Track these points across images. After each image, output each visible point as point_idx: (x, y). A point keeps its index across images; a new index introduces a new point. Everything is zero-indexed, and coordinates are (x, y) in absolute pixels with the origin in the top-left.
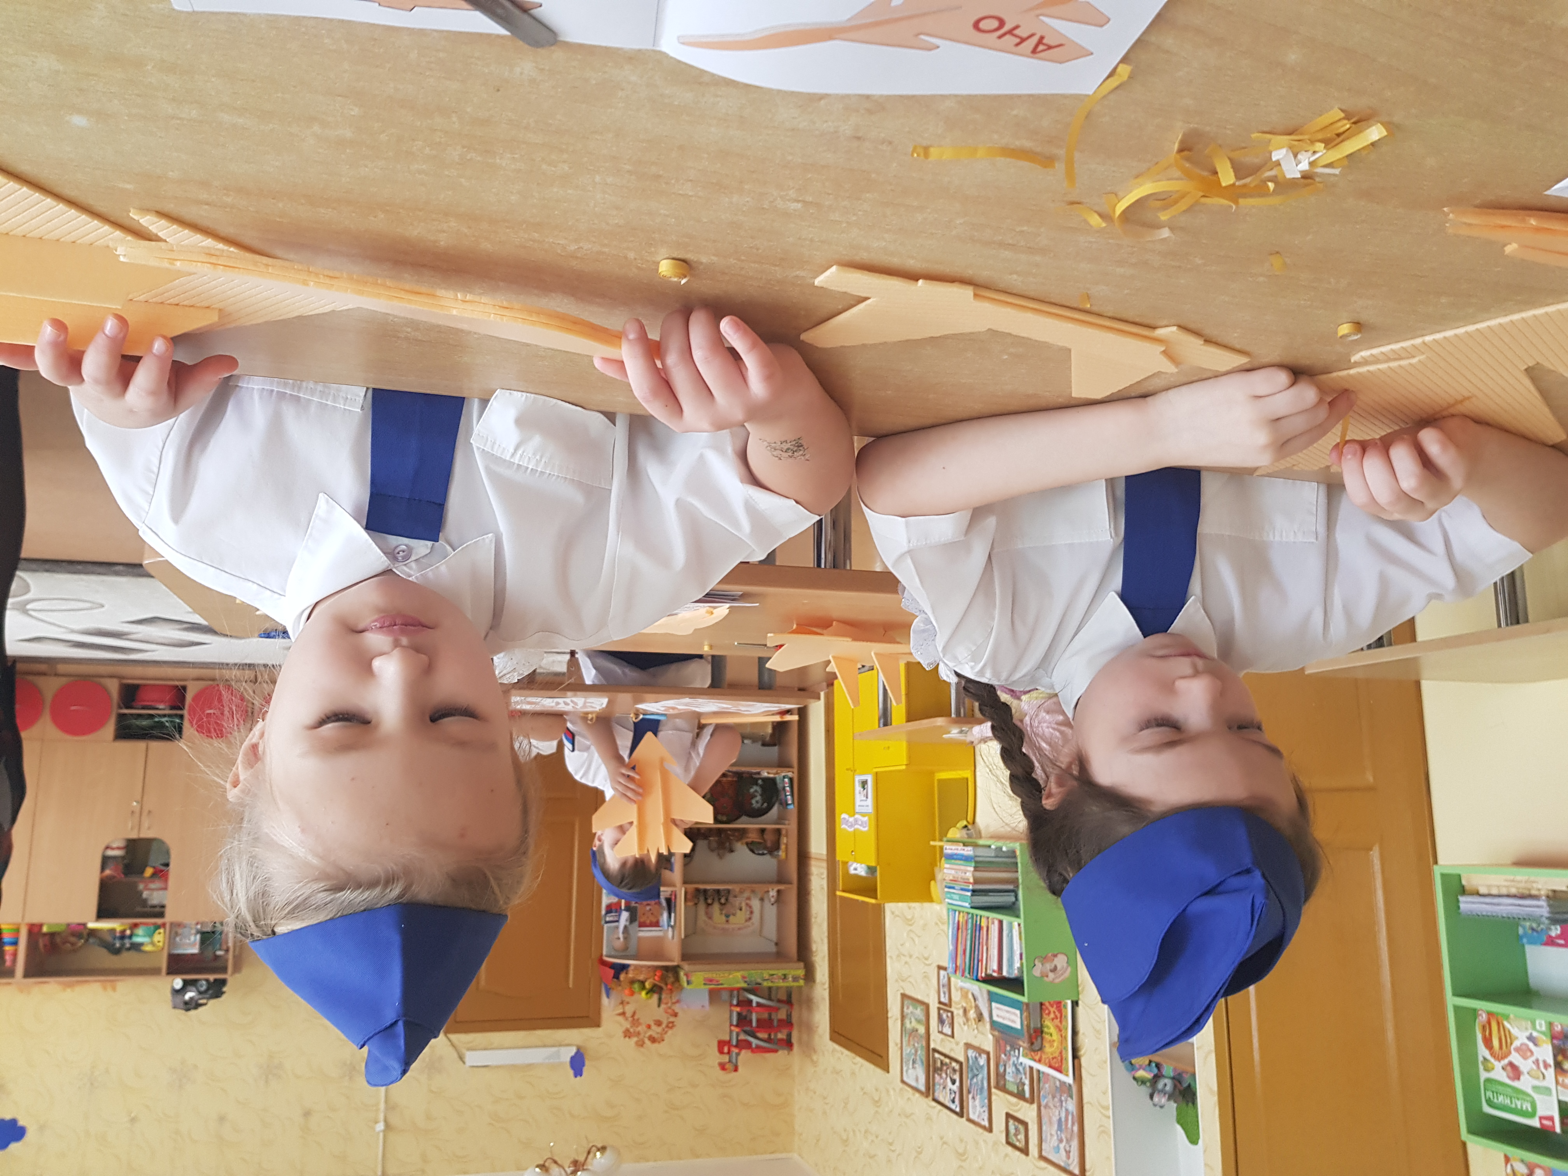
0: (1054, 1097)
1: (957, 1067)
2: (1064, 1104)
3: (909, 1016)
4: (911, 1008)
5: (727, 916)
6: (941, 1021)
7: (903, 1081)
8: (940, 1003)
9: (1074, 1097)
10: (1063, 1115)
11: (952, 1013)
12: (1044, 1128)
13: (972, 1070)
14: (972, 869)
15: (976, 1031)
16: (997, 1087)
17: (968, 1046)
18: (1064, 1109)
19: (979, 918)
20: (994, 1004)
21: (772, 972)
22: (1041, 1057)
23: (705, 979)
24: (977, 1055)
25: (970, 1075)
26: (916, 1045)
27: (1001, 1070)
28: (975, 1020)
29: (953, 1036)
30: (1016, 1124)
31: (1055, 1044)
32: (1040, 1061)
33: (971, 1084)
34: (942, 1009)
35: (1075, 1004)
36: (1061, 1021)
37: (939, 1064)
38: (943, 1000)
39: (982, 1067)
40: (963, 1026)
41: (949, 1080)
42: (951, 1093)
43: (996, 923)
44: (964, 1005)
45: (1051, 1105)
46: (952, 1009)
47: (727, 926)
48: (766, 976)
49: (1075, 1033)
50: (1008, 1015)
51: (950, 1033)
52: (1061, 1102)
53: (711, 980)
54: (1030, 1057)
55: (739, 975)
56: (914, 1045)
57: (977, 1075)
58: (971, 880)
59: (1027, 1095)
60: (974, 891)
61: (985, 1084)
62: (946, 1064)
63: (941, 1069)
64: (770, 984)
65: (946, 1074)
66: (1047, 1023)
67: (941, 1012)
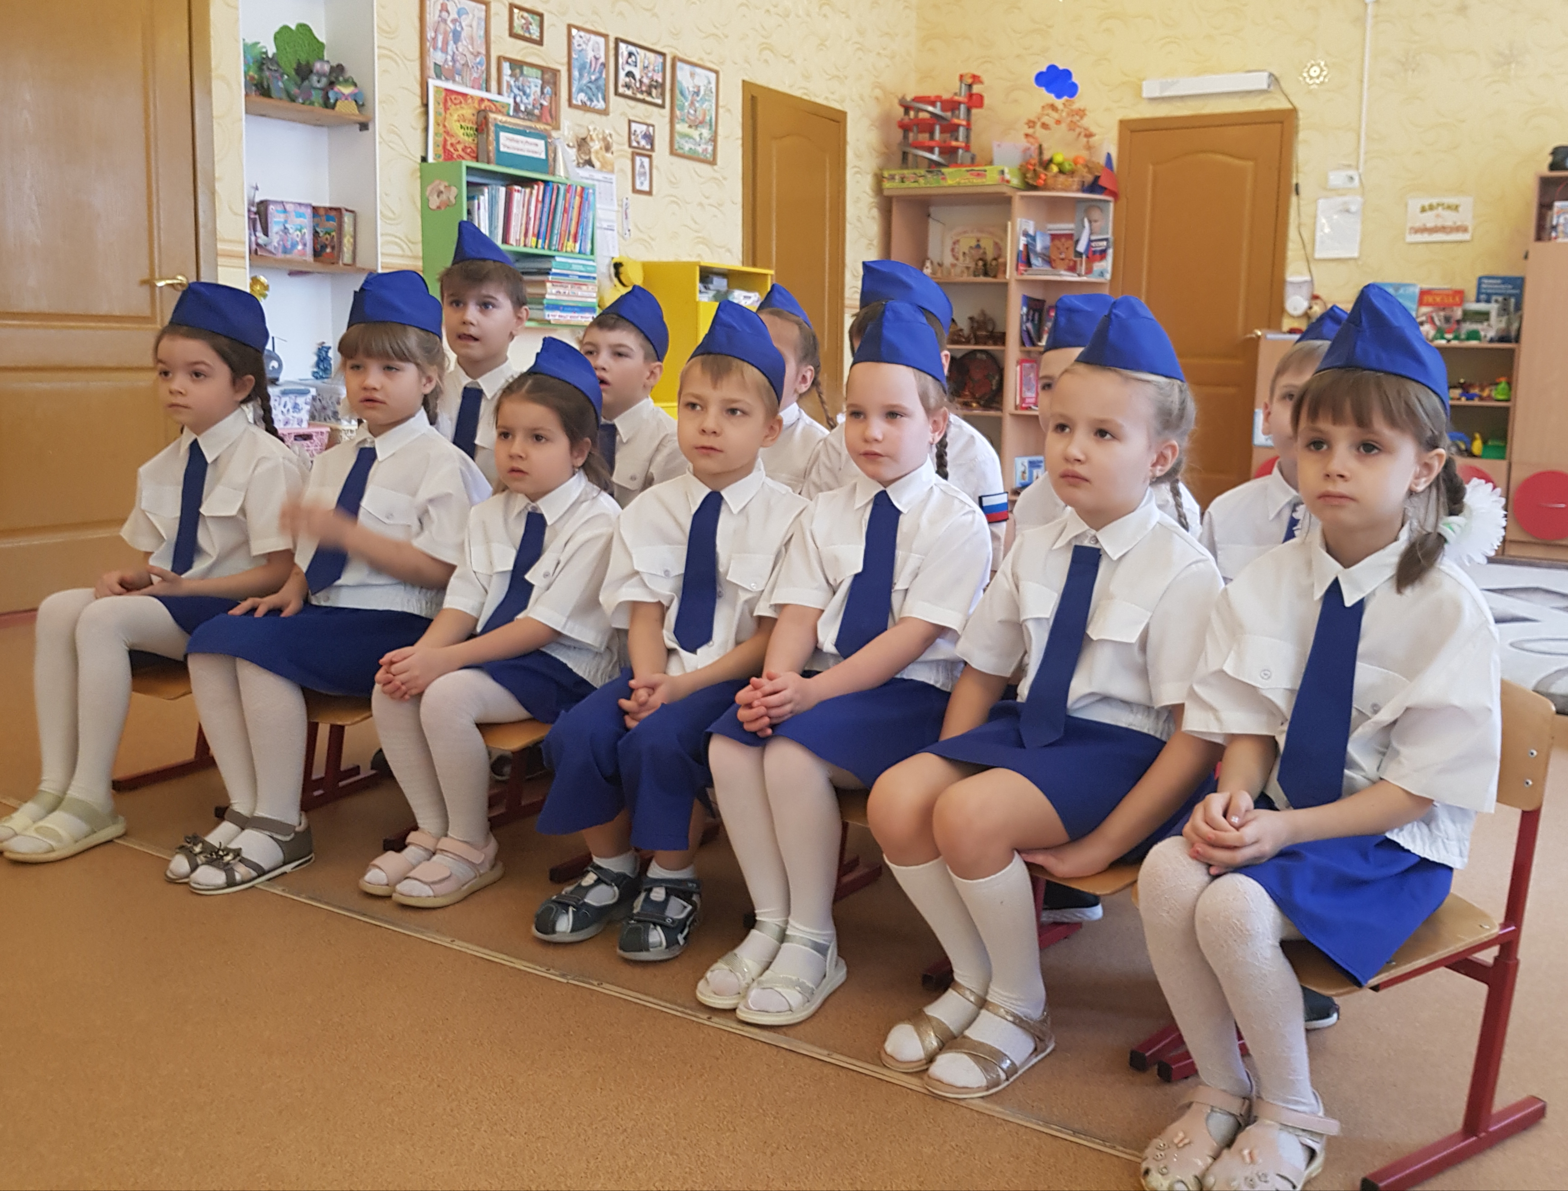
0: (466, 65)
1: (621, 90)
2: (449, 58)
3: (703, 141)
4: (700, 149)
5: (978, 246)
6: (649, 138)
7: (717, 72)
8: (650, 157)
9: (432, 66)
10: (451, 46)
11: (630, 146)
12: (482, 33)
13: (598, 88)
14: (547, 296)
15: (591, 128)
16: (555, 73)
17: (605, 112)
18: (450, 52)
19: (540, 246)
20: (543, 156)
21: (915, 185)
22: (479, 104)
23: (985, 176)
24: (588, 103)
25: (601, 82)
26: (692, 112)
27: (548, 89)
28: (592, 139)
29: (630, 121)
30: (527, 35)
31: (455, 117)
32: (482, 100)
33: (601, 73)
34: (648, 150)
35: (424, 159)
36: (445, 141)
37: (654, 92)
38: (646, 161)
39: (581, 90)
40: (612, 132)
41: (638, 77)
42: (636, 62)
43: (512, 240)
44: (609, 155)
45: (469, 56)
46: (630, 150)
47: (979, 235)
48: (922, 181)
49: (426, 129)
50: (520, 146)
51: (634, 126)
52: (454, 60)
53: (978, 175)
54: (497, 104)
55: (950, 182)
56: (695, 111)
57: (590, 82)
58: (549, 285)
59: (506, 66)
60: (548, 274)
61: (576, 73)
62: (642, 92)
63: (650, 86)
64: (917, 171)
65: (641, 82)
66: (468, 141)
67: (649, 147)
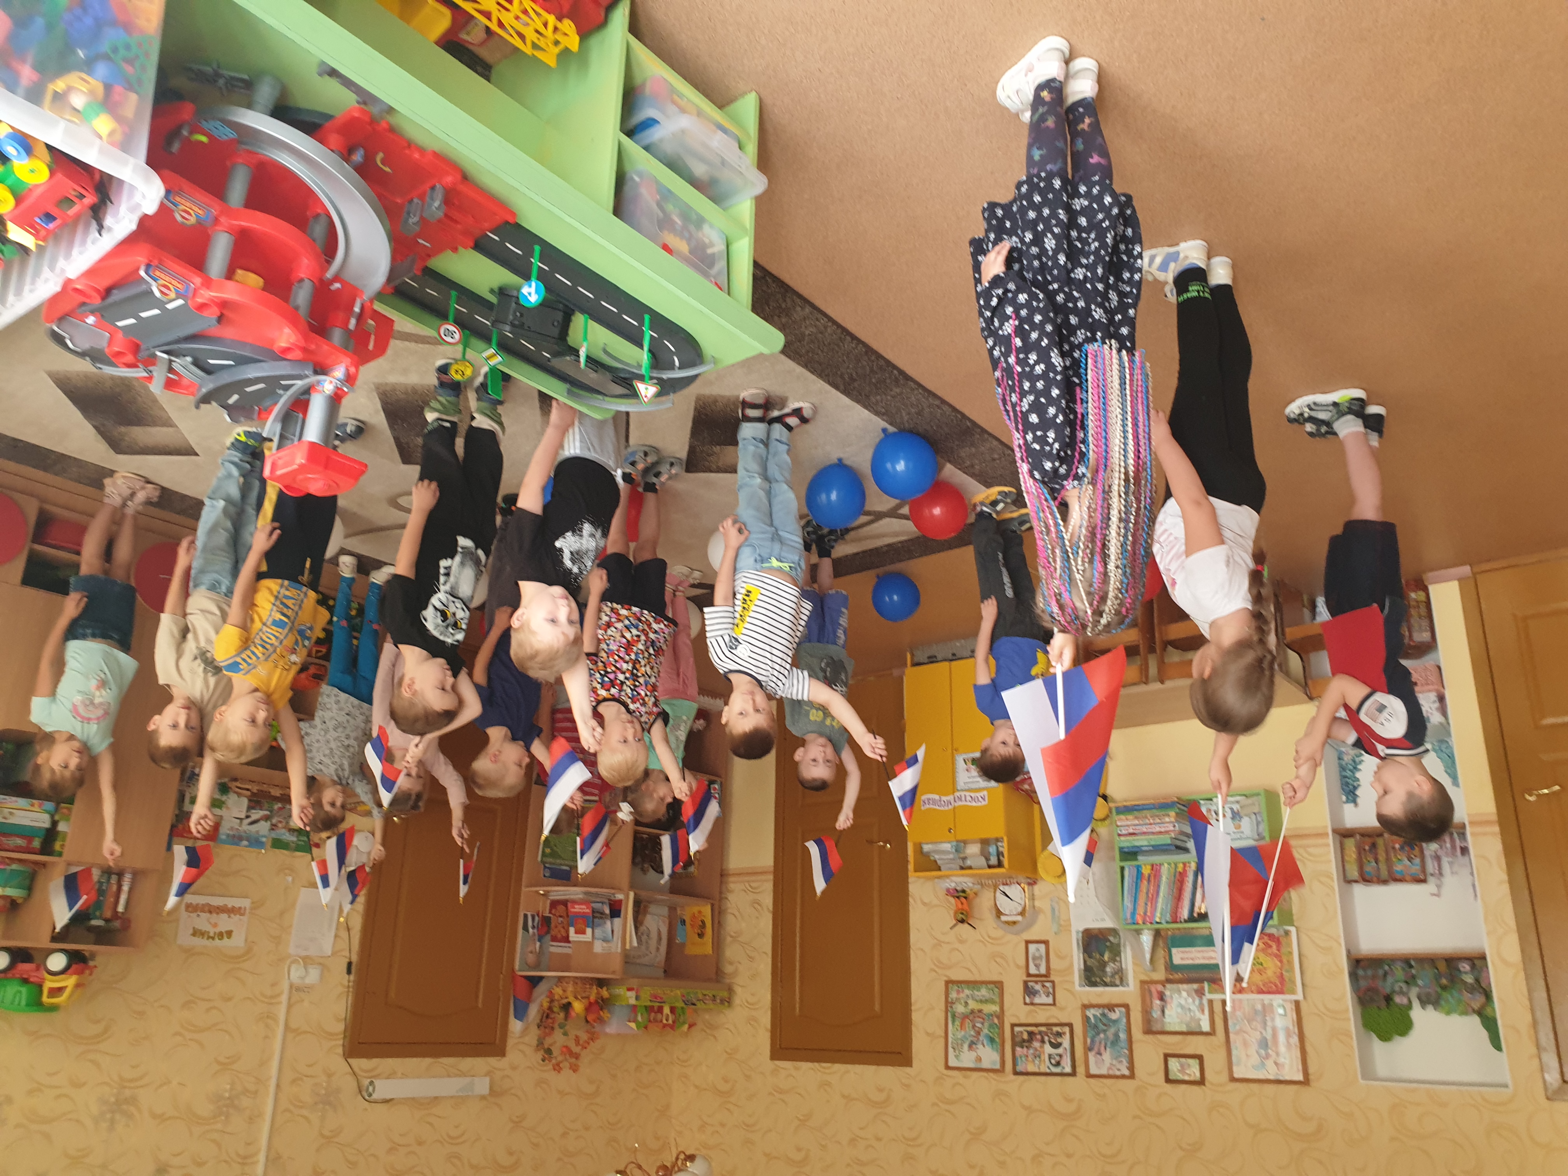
0: (1251, 1021)
1: (1067, 1030)
2: (1269, 1023)
3: (962, 1001)
4: (967, 992)
6: (1030, 993)
7: (948, 1067)
8: (1029, 975)
10: (1268, 1034)
11: (1053, 982)
12: (1234, 1052)
13: (1094, 1027)
16: (1147, 1032)
17: (1085, 1007)
18: (1269, 1028)
21: (704, 992)
23: (651, 995)
24: (1106, 1011)
25: (1090, 1033)
26: (979, 1025)
27: (1156, 1015)
29: (1054, 1004)
30: (1182, 1060)
33: (1093, 1041)
34: (1031, 981)
37: (1025, 1036)
38: (1033, 970)
39: (1115, 1022)
41: (1047, 1046)
42: (1050, 1059)
45: (1248, 1028)
46: (1052, 978)
48: (700, 996)
50: (1201, 955)
51: (1049, 1000)
52: (1264, 1022)
53: (656, 997)
55: (678, 992)
56: (974, 1026)
57: (1105, 1031)
59: (1206, 1029)
61: (1123, 1036)
62: (1040, 1033)
63: (1030, 1041)
64: (702, 1005)
67: (1030, 984)
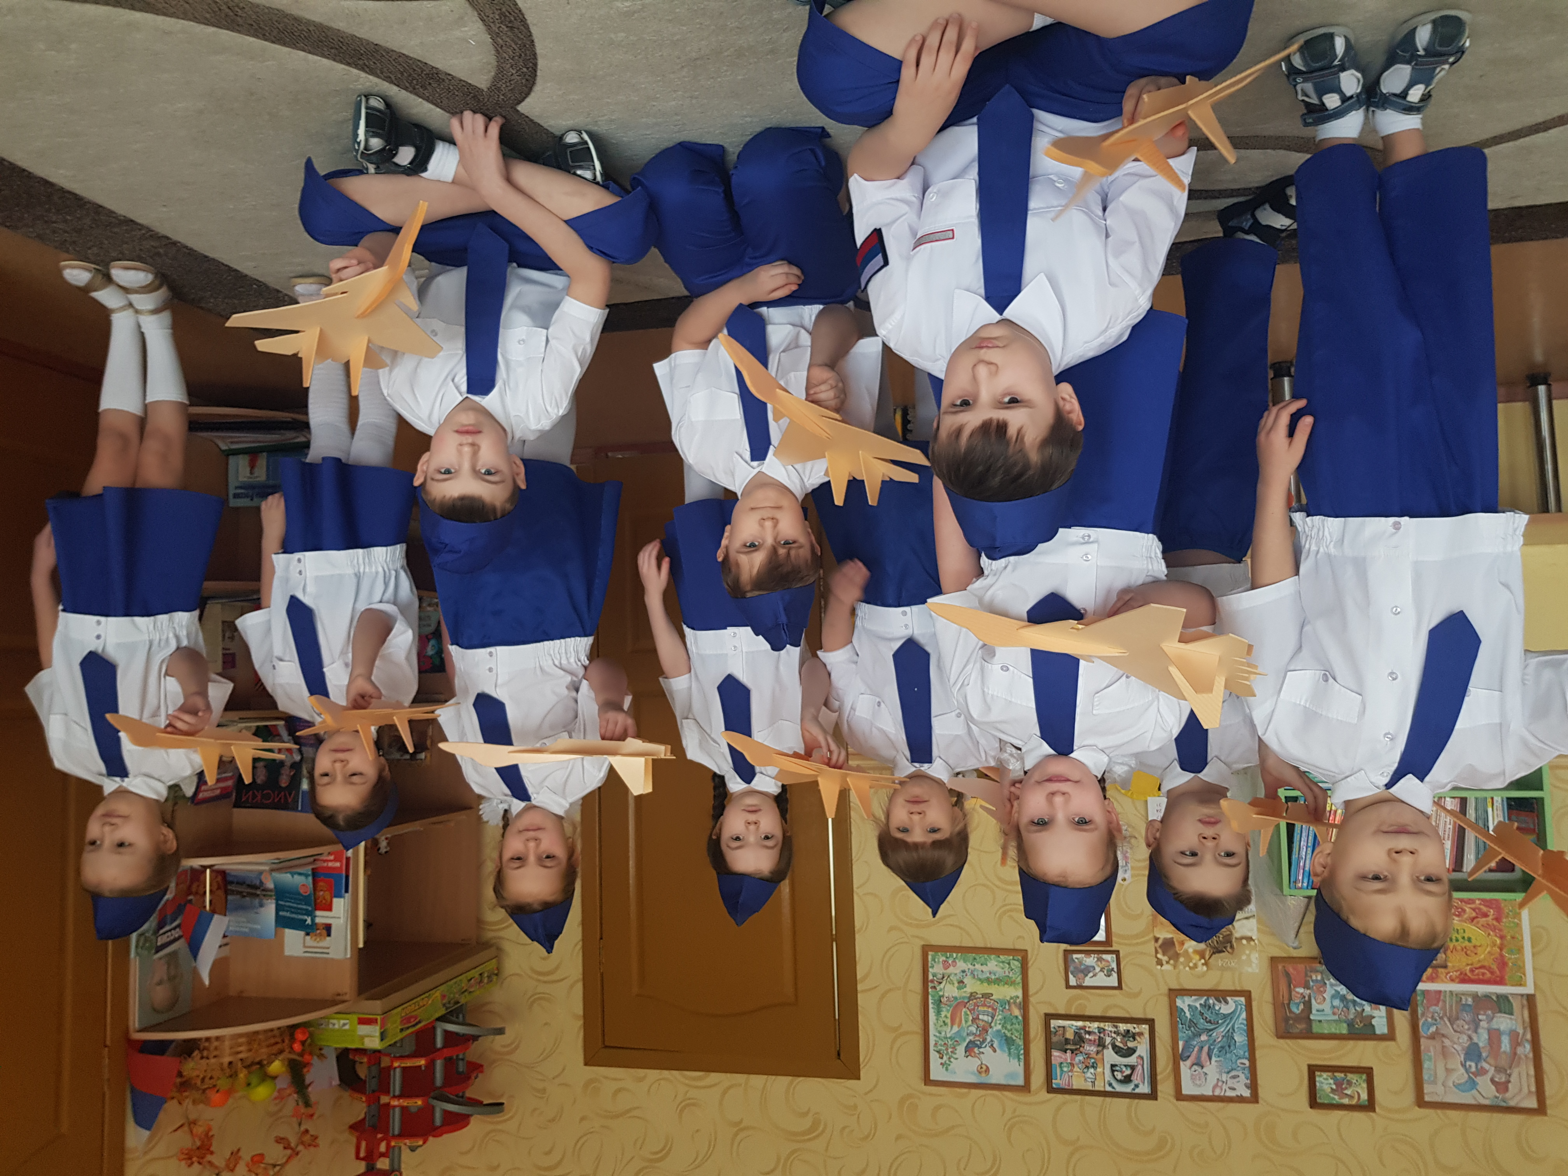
3: (953, 978)
4: (961, 965)
6: (1076, 969)
7: (927, 1082)
11: (1117, 953)
12: (1426, 1065)
13: (1191, 1025)
15: (1203, 969)
16: (1281, 1034)
17: (1174, 993)
18: (1483, 1031)
24: (1211, 1001)
25: (1184, 1033)
26: (985, 1018)
27: (1297, 1009)
28: (1200, 953)
29: (1120, 987)
30: (1340, 1075)
33: (1187, 1046)
37: (1069, 1035)
39: (1228, 1017)
40: (1156, 968)
41: (1108, 1052)
42: (1113, 1071)
45: (1448, 1030)
46: (1115, 947)
51: (1113, 981)
56: (976, 1019)
57: (1209, 1031)
62: (1095, 1031)
63: (1078, 1042)
65: (1100, 1045)
67: (1076, 956)
